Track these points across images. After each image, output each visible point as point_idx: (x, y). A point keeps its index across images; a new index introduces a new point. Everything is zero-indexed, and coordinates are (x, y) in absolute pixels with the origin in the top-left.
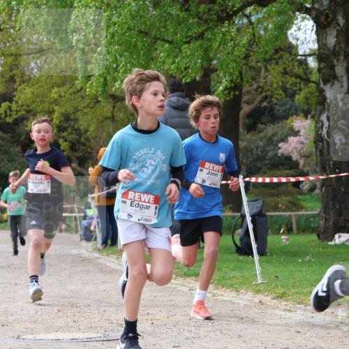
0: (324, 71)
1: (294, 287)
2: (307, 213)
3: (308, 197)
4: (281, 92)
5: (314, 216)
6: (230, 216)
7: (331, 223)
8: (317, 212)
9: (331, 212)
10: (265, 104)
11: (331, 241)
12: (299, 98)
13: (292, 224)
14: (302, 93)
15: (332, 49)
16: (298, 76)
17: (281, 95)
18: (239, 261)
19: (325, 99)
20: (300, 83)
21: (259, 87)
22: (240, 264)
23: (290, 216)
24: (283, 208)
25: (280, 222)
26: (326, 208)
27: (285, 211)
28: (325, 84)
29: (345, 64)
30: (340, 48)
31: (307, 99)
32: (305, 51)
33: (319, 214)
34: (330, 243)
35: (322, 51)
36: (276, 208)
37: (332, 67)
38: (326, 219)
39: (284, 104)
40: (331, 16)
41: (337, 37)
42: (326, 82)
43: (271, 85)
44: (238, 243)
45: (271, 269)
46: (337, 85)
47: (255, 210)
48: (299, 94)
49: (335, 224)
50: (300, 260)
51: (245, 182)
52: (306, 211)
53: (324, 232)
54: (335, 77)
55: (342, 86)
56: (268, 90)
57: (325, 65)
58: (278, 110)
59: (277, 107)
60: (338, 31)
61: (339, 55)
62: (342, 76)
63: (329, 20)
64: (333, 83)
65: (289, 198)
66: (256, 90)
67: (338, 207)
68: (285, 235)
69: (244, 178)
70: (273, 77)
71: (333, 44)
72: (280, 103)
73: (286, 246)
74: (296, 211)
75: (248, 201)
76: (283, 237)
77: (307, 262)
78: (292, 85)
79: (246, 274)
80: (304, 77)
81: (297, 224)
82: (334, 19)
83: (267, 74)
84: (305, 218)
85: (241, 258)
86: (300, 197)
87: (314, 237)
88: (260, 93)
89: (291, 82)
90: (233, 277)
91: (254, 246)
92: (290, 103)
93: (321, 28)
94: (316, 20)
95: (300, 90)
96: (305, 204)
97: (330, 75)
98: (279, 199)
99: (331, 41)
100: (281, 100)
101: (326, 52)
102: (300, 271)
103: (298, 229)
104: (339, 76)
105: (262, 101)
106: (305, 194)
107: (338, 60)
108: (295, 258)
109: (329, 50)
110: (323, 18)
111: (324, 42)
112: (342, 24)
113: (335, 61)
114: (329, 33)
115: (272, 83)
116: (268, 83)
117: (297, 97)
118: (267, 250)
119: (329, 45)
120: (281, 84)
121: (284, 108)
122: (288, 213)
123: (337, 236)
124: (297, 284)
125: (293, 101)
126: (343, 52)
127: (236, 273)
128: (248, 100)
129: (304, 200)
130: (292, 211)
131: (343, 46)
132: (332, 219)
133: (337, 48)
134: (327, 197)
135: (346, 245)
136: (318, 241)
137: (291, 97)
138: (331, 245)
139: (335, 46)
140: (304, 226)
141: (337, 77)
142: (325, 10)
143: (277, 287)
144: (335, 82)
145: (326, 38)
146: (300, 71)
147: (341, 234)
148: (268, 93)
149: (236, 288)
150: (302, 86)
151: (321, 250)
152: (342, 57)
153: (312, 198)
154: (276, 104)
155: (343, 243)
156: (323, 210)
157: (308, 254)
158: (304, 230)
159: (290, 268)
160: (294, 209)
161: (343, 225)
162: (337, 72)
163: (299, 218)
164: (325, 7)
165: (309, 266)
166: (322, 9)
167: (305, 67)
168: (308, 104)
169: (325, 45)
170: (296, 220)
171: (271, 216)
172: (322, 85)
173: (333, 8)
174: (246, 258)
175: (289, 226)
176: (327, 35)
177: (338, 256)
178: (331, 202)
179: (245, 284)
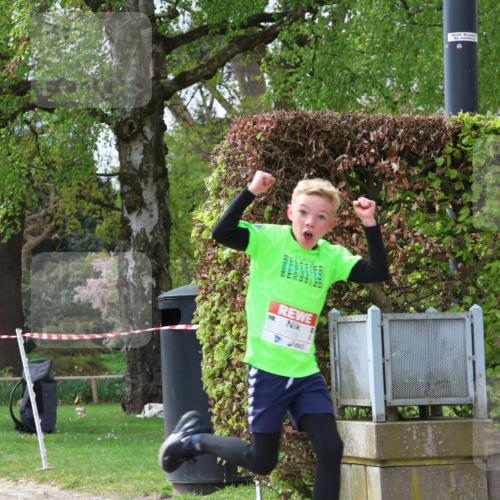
0: (128, 196)
1: (89, 473)
2: (110, 376)
3: (113, 356)
4: (76, 221)
5: (120, 381)
6: (9, 381)
7: (139, 390)
8: (122, 376)
9: (140, 377)
10: (57, 235)
11: (140, 413)
12: (101, 228)
13: (91, 391)
14: (104, 223)
15: (138, 168)
16: (97, 201)
17: (75, 225)
18: (19, 441)
19: (129, 232)
20: (100, 210)
21: (47, 214)
22: (20, 445)
23: (89, 380)
24: (81, 370)
25: (76, 389)
26: (132, 371)
27: (82, 374)
28: (129, 213)
29: (155, 188)
30: (148, 167)
31: (111, 230)
32: (106, 170)
33: (124, 379)
34: (138, 416)
35: (125, 171)
36: (70, 371)
37: (139, 192)
38: (133, 385)
39: (81, 237)
40: (135, 126)
41: (144, 153)
42: (131, 210)
43: (63, 212)
44: (18, 416)
45: (61, 450)
46: (145, 214)
47: (40, 374)
48: (101, 224)
49: (145, 392)
50: (99, 439)
51: (24, 338)
52: (109, 374)
53: (131, 401)
54: (143, 204)
55: (151, 216)
56: (59, 218)
57: (130, 188)
58: (73, 244)
59: (72, 240)
60: (145, 146)
61: (147, 176)
62: (151, 204)
63: (134, 131)
64: (140, 212)
65: (89, 358)
66: (44, 217)
67: (148, 370)
68: (81, 406)
69: (23, 333)
70: (64, 201)
71: (140, 162)
72: (75, 234)
73: (81, 421)
74: (96, 374)
75: (29, 363)
76: (77, 409)
77: (107, 440)
78: (89, 212)
79: (28, 457)
80: (106, 202)
81: (99, 391)
82: (141, 131)
83: (57, 197)
84: (107, 383)
85: (22, 436)
86: (103, 356)
87: (118, 408)
88: (49, 222)
89: (88, 208)
90: (10, 462)
91: (38, 421)
92: (88, 234)
93: (123, 141)
94: (117, 131)
95: (101, 218)
96: (108, 365)
97: (137, 202)
98: (74, 359)
99: (137, 158)
100: (76, 230)
101: (131, 172)
102: (98, 452)
103: (99, 397)
104: (148, 202)
105: (52, 232)
106: (109, 352)
107: (146, 183)
108: (92, 436)
109: (134, 169)
110: (125, 129)
111: (128, 159)
112: (150, 139)
113: (142, 184)
114: (133, 148)
115: (64, 210)
116: (59, 210)
117: (98, 227)
118: (56, 426)
119: (134, 163)
120: (75, 211)
121: (81, 241)
122: (86, 378)
123: (147, 407)
124: (94, 469)
125: (93, 232)
126: (151, 173)
127: (15, 457)
128: (33, 230)
129: (108, 361)
130: (92, 375)
131: (152, 165)
132: (141, 384)
133: (144, 168)
134: (134, 357)
135: (158, 418)
136: (124, 414)
137: (89, 228)
138: (140, 418)
139: (142, 164)
140: (107, 394)
141: (145, 204)
142: (128, 119)
143: (68, 475)
144: (143, 210)
145: (130, 155)
146: (100, 195)
147: (152, 404)
148: (60, 222)
149: (14, 477)
150: (104, 214)
151: (126, 424)
152: (151, 180)
153: (118, 357)
154: (71, 236)
155: (155, 416)
156: (128, 373)
157: (110, 431)
158: (107, 398)
159: (86, 449)
160: (95, 372)
161: (155, 392)
162: (144, 197)
163: (100, 383)
164: (128, 115)
165: (111, 446)
166: (124, 118)
167: (107, 190)
168: (112, 237)
169: (130, 162)
170: (97, 386)
171: (65, 381)
172: (126, 214)
173: (139, 117)
174: (29, 436)
175: (88, 394)
176: (131, 150)
177: (148, 432)
178: (139, 364)
179: (25, 471)
